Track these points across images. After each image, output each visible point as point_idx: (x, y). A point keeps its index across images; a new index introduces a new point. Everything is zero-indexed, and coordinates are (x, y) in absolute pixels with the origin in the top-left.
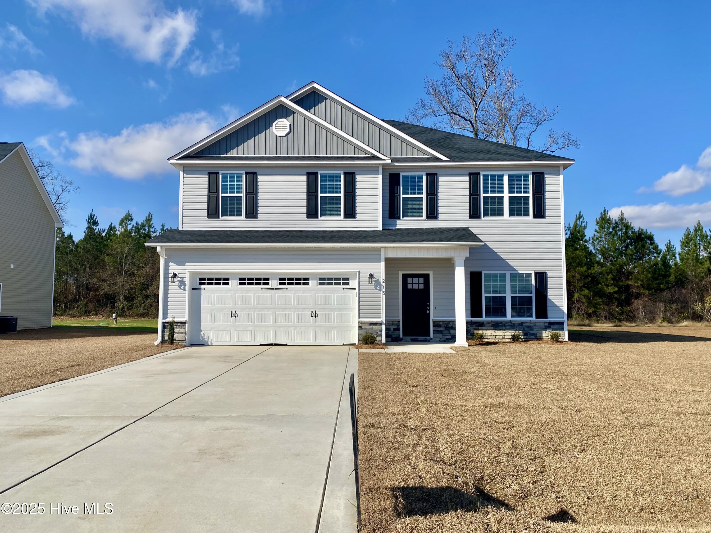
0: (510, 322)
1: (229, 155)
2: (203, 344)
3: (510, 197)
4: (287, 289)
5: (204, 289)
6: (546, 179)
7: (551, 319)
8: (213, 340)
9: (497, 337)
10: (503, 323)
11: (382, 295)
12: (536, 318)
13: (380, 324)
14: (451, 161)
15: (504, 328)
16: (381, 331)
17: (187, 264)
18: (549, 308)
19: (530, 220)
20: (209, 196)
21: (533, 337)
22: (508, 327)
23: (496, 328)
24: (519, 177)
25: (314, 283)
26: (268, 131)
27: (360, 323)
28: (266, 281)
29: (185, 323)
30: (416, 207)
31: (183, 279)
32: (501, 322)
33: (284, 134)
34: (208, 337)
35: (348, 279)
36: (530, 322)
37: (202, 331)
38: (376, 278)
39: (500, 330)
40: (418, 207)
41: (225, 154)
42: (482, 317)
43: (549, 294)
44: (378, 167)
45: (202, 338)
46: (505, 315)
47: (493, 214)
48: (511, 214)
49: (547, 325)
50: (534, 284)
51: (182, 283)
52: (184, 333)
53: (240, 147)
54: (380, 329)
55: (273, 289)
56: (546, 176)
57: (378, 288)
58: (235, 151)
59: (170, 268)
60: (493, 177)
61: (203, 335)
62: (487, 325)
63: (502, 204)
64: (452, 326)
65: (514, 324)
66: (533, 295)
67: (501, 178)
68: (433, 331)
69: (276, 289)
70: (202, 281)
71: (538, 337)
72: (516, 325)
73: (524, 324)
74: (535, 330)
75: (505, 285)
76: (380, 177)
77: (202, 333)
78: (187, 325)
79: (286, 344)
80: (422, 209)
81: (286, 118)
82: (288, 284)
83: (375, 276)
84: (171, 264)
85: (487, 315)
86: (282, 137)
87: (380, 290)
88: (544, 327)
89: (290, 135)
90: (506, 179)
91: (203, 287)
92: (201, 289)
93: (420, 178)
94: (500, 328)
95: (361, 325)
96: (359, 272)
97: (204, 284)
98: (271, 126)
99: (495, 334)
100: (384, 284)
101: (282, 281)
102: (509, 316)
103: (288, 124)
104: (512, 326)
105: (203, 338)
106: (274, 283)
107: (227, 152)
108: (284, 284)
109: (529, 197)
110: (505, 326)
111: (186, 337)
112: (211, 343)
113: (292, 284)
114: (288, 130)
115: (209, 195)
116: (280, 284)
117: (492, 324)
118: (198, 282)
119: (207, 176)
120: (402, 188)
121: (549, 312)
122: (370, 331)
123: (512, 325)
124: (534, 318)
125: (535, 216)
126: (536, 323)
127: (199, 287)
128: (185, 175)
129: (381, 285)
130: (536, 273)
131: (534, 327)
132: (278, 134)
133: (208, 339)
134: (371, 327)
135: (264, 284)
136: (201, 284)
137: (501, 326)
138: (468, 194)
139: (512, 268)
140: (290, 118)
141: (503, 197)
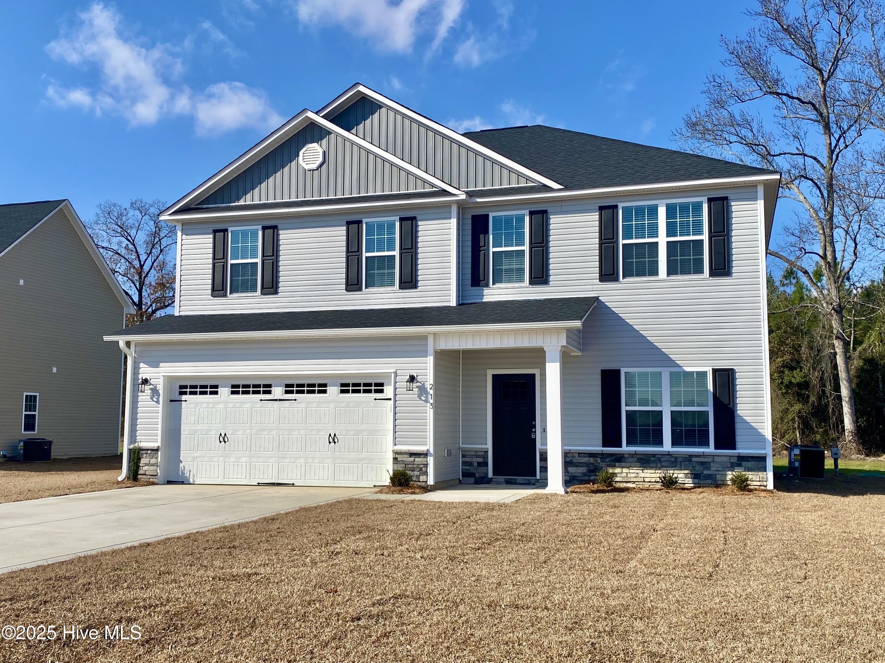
0: (669, 454)
1: (242, 203)
2: (183, 482)
3: (668, 243)
4: (295, 400)
5: (186, 401)
6: (734, 208)
7: (742, 450)
8: (195, 476)
9: (646, 480)
10: (657, 456)
11: (428, 408)
12: (716, 449)
13: (425, 455)
14: (567, 188)
15: (659, 465)
16: (426, 465)
17: (162, 365)
18: (738, 432)
19: (704, 279)
21: (709, 481)
22: (666, 464)
23: (645, 465)
24: (684, 208)
25: (333, 390)
26: (294, 164)
27: (396, 453)
28: (267, 389)
29: (157, 450)
30: (514, 267)
31: (156, 387)
32: (654, 455)
33: (314, 166)
34: (190, 471)
35: (382, 385)
36: (703, 455)
37: (182, 462)
38: (420, 382)
39: (651, 468)
40: (519, 266)
41: (235, 202)
42: (621, 446)
43: (739, 407)
44: (450, 206)
45: (182, 472)
46: (660, 442)
47: (641, 273)
48: (671, 271)
49: (734, 460)
50: (712, 390)
51: (155, 391)
52: (156, 465)
53: (256, 191)
54: (426, 463)
55: (276, 400)
56: (732, 203)
57: (423, 398)
58: (249, 196)
59: (141, 371)
60: (640, 211)
61: (183, 469)
62: (631, 460)
64: (571, 460)
65: (676, 458)
66: (710, 409)
67: (653, 211)
68: (541, 467)
69: (280, 400)
70: (183, 390)
71: (719, 482)
72: (680, 459)
73: (694, 459)
74: (713, 469)
75: (661, 391)
76: (453, 222)
77: (181, 465)
78: (159, 453)
79: (293, 484)
80: (523, 269)
81: (318, 143)
82: (298, 392)
83: (419, 378)
84: (142, 365)
85: (629, 443)
86: (313, 170)
87: (426, 401)
88: (729, 465)
89: (324, 167)
90: (662, 212)
91: (184, 397)
92: (181, 401)
93: (521, 219)
94: (652, 465)
95: (397, 456)
96: (396, 373)
97: (185, 393)
98: (298, 156)
99: (642, 475)
100: (431, 392)
101: (289, 388)
102: (667, 446)
103: (320, 151)
104: (673, 462)
105: (183, 473)
106: (278, 392)
107: (238, 200)
108: (291, 392)
109: (702, 241)
110: (660, 462)
111: (159, 471)
112: (194, 481)
113: (302, 392)
114: (321, 160)
115: (214, 263)
116: (287, 392)
117: (638, 459)
118: (178, 390)
119: (211, 236)
120: (491, 237)
121: (738, 439)
122: (410, 466)
123: (673, 459)
124: (711, 449)
125: (713, 273)
126: (715, 457)
127: (177, 397)
128: (184, 236)
129: (427, 393)
130: (715, 371)
131: (712, 464)
132: (307, 167)
133: (190, 474)
134: (412, 459)
135: (265, 392)
136: (182, 393)
137: (654, 462)
138: (597, 240)
139: (672, 363)
140: (324, 142)
141: (657, 243)
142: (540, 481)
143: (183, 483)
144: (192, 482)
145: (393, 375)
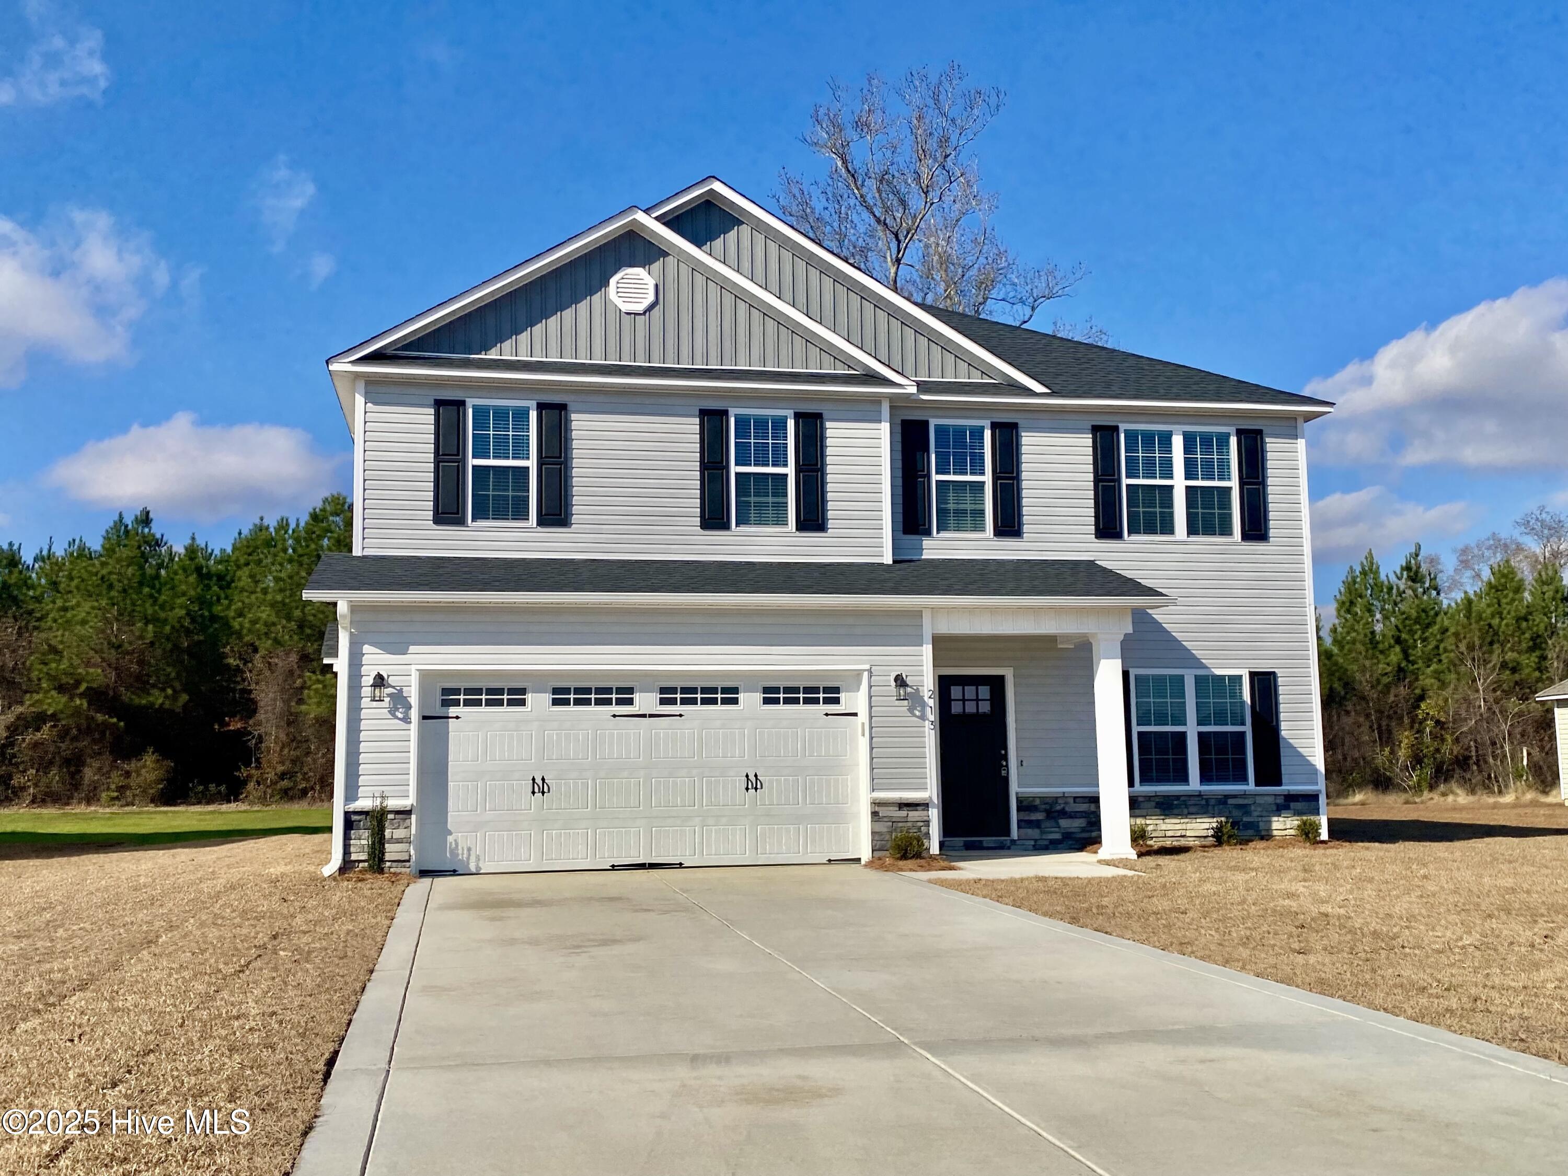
0: (1200, 795)
1: (493, 355)
2: (455, 871)
3: (1187, 487)
4: (681, 715)
5: (457, 718)
6: (1269, 447)
7: (1288, 787)
8: (482, 858)
9: (1169, 834)
10: (1182, 798)
11: (927, 729)
12: (1256, 785)
13: (925, 805)
14: (1054, 394)
15: (1186, 811)
16: (927, 823)
17: (412, 649)
18: (1284, 761)
19: (1235, 544)
20: (437, 463)
21: (1250, 832)
22: (1192, 809)
23: (1167, 812)
24: (1207, 440)
25: (750, 700)
26: (596, 298)
27: (876, 803)
28: (625, 695)
29: (408, 813)
30: (969, 507)
31: (401, 691)
32: (1178, 797)
33: (640, 308)
34: (469, 850)
35: (837, 690)
36: (1244, 795)
37: (450, 833)
38: (911, 687)
39: (1176, 816)
40: (973, 507)
41: (480, 353)
43: (1283, 725)
44: (880, 402)
45: (452, 851)
46: (1185, 779)
47: (1150, 529)
48: (1192, 530)
49: (1280, 800)
50: (1249, 702)
51: (399, 700)
52: (407, 840)
53: (524, 337)
54: (926, 818)
55: (644, 716)
56: (1267, 440)
57: (917, 713)
58: (507, 345)
59: (365, 660)
60: (1149, 438)
61: (454, 845)
62: (1146, 805)
63: (1171, 506)
64: (1063, 809)
65: (1207, 800)
66: (1248, 729)
67: (1166, 440)
68: (1019, 821)
69: (651, 716)
70: (449, 697)
71: (1263, 833)
72: (1212, 802)
73: (1230, 801)
74: (1256, 814)
75: (1185, 703)
76: (885, 427)
77: (450, 839)
78: (413, 817)
79: (681, 864)
80: (982, 512)
81: (644, 267)
82: (684, 702)
83: (909, 681)
84: (366, 648)
85: (1143, 780)
86: (635, 314)
87: (923, 717)
88: (1275, 808)
89: (657, 311)
90: (1178, 442)
91: (453, 711)
92: (448, 718)
93: (978, 434)
94: (1176, 811)
95: (877, 809)
96: (870, 671)
97: (456, 703)
98: (607, 284)
99: (1164, 827)
100: (931, 702)
101: (668, 695)
102: (1194, 783)
103: (650, 282)
104: (1202, 806)
105: (454, 853)
106: (645, 701)
107: (486, 348)
108: (673, 702)
109: (1231, 488)
110: (1187, 807)
111: (412, 852)
112: (478, 867)
113: (693, 702)
114: (651, 298)
115: (439, 462)
116: (663, 702)
117: (1157, 803)
118: (439, 697)
119: (432, 411)
120: (933, 457)
121: (1284, 770)
122: (900, 825)
123: (1203, 802)
124: (1251, 786)
125: (1246, 537)
126: (1257, 798)
127: (439, 711)
128: (369, 405)
129: (923, 705)
130: (1253, 675)
131: (1253, 808)
132: (625, 307)
133: (469, 855)
134: (903, 813)
135: (620, 702)
136: (446, 703)
137: (1178, 806)
138: (1091, 477)
139: (1196, 663)
140: (657, 266)
141: (1171, 487)
142: (1018, 842)
143: (454, 873)
144: (473, 870)
145: (866, 674)
